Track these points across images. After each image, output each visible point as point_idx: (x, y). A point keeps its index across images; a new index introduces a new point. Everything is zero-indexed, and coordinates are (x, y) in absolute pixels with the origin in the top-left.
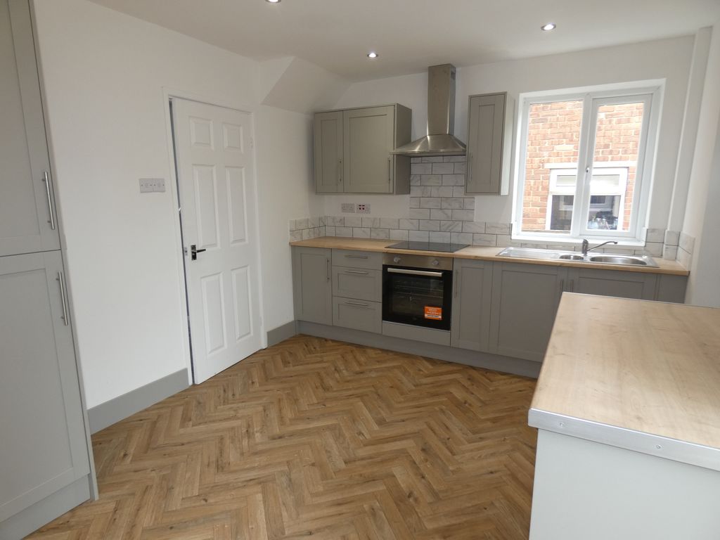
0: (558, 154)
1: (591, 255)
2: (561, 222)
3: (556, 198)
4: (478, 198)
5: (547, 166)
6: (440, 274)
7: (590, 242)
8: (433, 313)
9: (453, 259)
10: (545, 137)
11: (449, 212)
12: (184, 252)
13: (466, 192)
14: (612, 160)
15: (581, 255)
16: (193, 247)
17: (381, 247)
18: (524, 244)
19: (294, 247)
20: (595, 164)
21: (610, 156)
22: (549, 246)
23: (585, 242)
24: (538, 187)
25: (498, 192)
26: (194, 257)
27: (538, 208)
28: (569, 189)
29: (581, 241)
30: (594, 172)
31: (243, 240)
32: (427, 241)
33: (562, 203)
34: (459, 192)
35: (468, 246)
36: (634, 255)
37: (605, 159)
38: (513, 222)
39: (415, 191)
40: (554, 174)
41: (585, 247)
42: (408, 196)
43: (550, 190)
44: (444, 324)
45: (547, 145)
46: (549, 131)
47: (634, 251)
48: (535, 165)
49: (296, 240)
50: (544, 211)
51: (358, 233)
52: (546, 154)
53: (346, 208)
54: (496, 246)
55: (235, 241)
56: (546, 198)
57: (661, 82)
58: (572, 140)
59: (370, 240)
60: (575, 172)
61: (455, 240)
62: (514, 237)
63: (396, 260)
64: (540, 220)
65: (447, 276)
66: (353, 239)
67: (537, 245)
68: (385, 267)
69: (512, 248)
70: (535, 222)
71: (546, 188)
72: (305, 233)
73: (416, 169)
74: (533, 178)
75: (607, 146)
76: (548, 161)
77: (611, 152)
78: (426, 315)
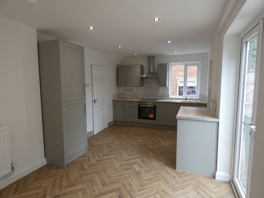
0: (179, 75)
1: (187, 101)
2: (181, 94)
3: (180, 87)
4: (161, 88)
5: (177, 78)
6: (153, 106)
7: (187, 98)
8: (151, 116)
9: (156, 102)
10: (176, 71)
11: (154, 91)
12: (93, 101)
13: (158, 86)
14: (193, 77)
15: (186, 101)
16: (95, 100)
17: (138, 100)
18: (172, 99)
19: (113, 100)
20: (188, 78)
21: (193, 76)
22: (178, 99)
23: (186, 98)
24: (174, 84)
25: (166, 86)
26: (95, 103)
27: (175, 90)
28: (182, 85)
29: (185, 98)
30: (188, 80)
31: (103, 99)
32: (148, 98)
33: (181, 88)
34: (156, 86)
35: (159, 99)
36: (197, 101)
37: (192, 77)
38: (169, 93)
39: (145, 86)
40: (179, 81)
41: (186, 99)
42: (143, 87)
43: (178, 85)
44: (154, 119)
45: (176, 73)
46: (177, 69)
47: (197, 100)
48: (174, 78)
49: (114, 99)
50: (176, 91)
51: (129, 97)
52: (176, 75)
53: (126, 90)
54: (166, 99)
55: (102, 99)
56: (177, 87)
57: (200, 62)
58: (183, 71)
59: (133, 98)
60: (183, 80)
61: (155, 98)
62: (170, 97)
63: (142, 103)
64: (176, 93)
65: (155, 107)
66: (128, 98)
67: (175, 99)
68: (139, 105)
69: (170, 100)
70: (174, 94)
71: (177, 84)
72: (116, 97)
73: (145, 80)
74: (173, 82)
75: (192, 73)
76: (177, 77)
77: (193, 75)
78: (150, 117)
